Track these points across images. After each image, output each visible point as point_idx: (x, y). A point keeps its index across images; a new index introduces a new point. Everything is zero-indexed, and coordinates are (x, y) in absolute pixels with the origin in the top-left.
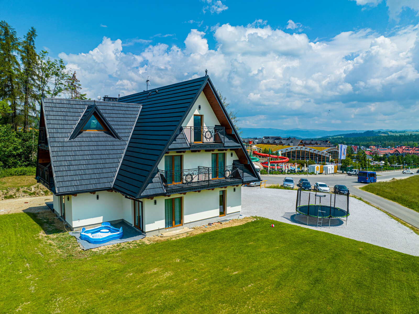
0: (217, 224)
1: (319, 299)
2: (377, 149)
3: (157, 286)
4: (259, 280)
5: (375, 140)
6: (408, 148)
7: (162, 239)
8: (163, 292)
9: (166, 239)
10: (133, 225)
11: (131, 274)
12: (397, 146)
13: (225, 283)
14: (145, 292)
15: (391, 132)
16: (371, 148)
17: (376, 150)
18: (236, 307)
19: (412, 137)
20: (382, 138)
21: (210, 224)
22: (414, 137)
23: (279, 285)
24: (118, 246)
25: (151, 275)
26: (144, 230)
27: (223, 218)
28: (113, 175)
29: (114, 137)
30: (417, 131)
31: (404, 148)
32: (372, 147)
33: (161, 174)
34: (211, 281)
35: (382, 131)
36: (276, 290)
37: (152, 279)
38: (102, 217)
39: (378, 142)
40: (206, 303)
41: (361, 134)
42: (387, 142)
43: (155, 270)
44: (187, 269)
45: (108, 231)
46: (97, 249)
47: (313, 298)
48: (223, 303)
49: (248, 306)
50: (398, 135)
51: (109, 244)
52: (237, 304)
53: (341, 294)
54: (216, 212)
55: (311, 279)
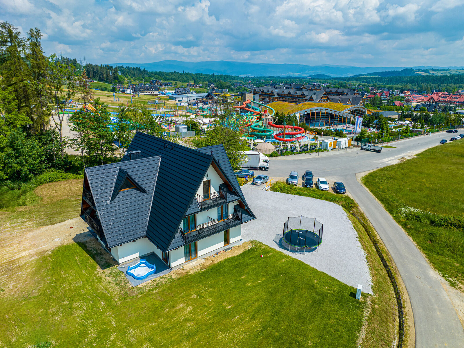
0: (222, 252)
1: (273, 327)
2: (411, 96)
3: (184, 319)
4: (243, 313)
5: (412, 81)
6: (444, 95)
7: (183, 272)
8: (187, 324)
9: (186, 272)
10: (162, 259)
11: (168, 310)
12: (435, 90)
13: (222, 316)
14: (177, 324)
15: (433, 70)
16: (404, 93)
17: (409, 97)
18: (227, 334)
19: (454, 79)
20: (420, 79)
21: (217, 254)
22: (457, 78)
23: (253, 317)
24: (155, 281)
25: (179, 310)
26: (170, 266)
27: (227, 247)
28: (145, 225)
29: (142, 192)
30: (462, 69)
31: (440, 94)
32: (406, 92)
33: (180, 230)
34: (214, 314)
35: (422, 69)
36: (251, 321)
37: (180, 314)
38: (139, 253)
39: (415, 84)
40: (211, 331)
41: (398, 72)
42: (424, 85)
43: (181, 306)
44: (200, 304)
45: (145, 265)
46: (142, 285)
47: (270, 327)
48: (220, 331)
49: (234, 333)
50: (439, 74)
51: (149, 280)
52: (228, 332)
53: (287, 324)
54: (222, 244)
55: (273, 311)
